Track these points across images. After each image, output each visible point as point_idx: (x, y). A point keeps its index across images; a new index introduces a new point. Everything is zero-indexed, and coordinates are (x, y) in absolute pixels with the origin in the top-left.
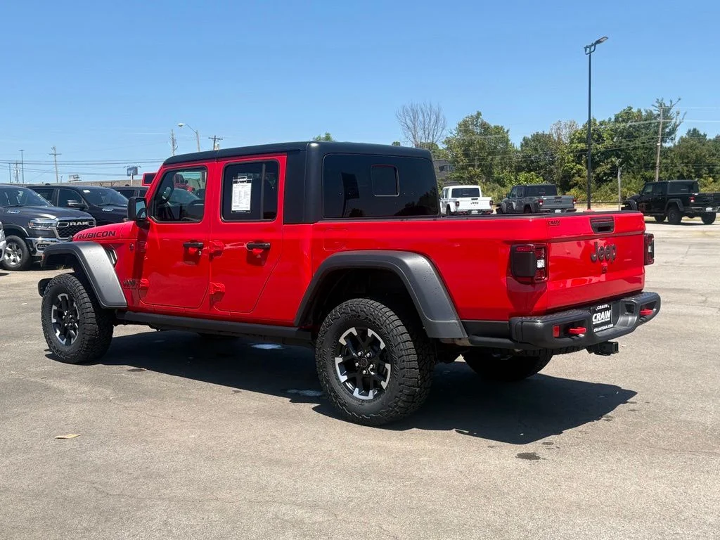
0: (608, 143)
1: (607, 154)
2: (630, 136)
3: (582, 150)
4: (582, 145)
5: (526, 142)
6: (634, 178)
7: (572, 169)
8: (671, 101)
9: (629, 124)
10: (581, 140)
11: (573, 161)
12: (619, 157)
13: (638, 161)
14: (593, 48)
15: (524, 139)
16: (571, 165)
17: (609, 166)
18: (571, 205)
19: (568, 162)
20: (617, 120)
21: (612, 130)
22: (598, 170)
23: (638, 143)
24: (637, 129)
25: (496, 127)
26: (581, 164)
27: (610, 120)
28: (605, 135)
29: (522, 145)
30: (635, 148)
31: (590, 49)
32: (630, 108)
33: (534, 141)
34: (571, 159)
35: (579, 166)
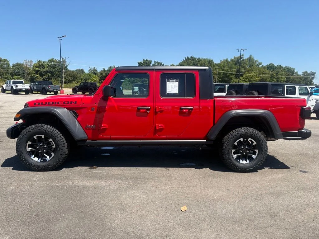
0: (47, 69)
1: (46, 72)
2: (53, 67)
3: (37, 70)
4: (37, 69)
5: (14, 66)
6: (55, 80)
7: (35, 76)
8: (66, 58)
9: (53, 63)
10: (37, 67)
11: (35, 73)
12: (50, 73)
13: (57, 75)
14: (61, 38)
15: (13, 64)
16: (34, 75)
17: (48, 76)
18: (59, 88)
19: (33, 74)
20: (49, 62)
21: (47, 65)
22: (44, 77)
23: (56, 69)
24: (56, 65)
25: (4, 59)
26: (38, 75)
27: (46, 61)
28: (45, 66)
29: (12, 67)
30: (55, 71)
31: (60, 39)
32: (53, 59)
33: (17, 65)
34: (34, 73)
35: (37, 75)
